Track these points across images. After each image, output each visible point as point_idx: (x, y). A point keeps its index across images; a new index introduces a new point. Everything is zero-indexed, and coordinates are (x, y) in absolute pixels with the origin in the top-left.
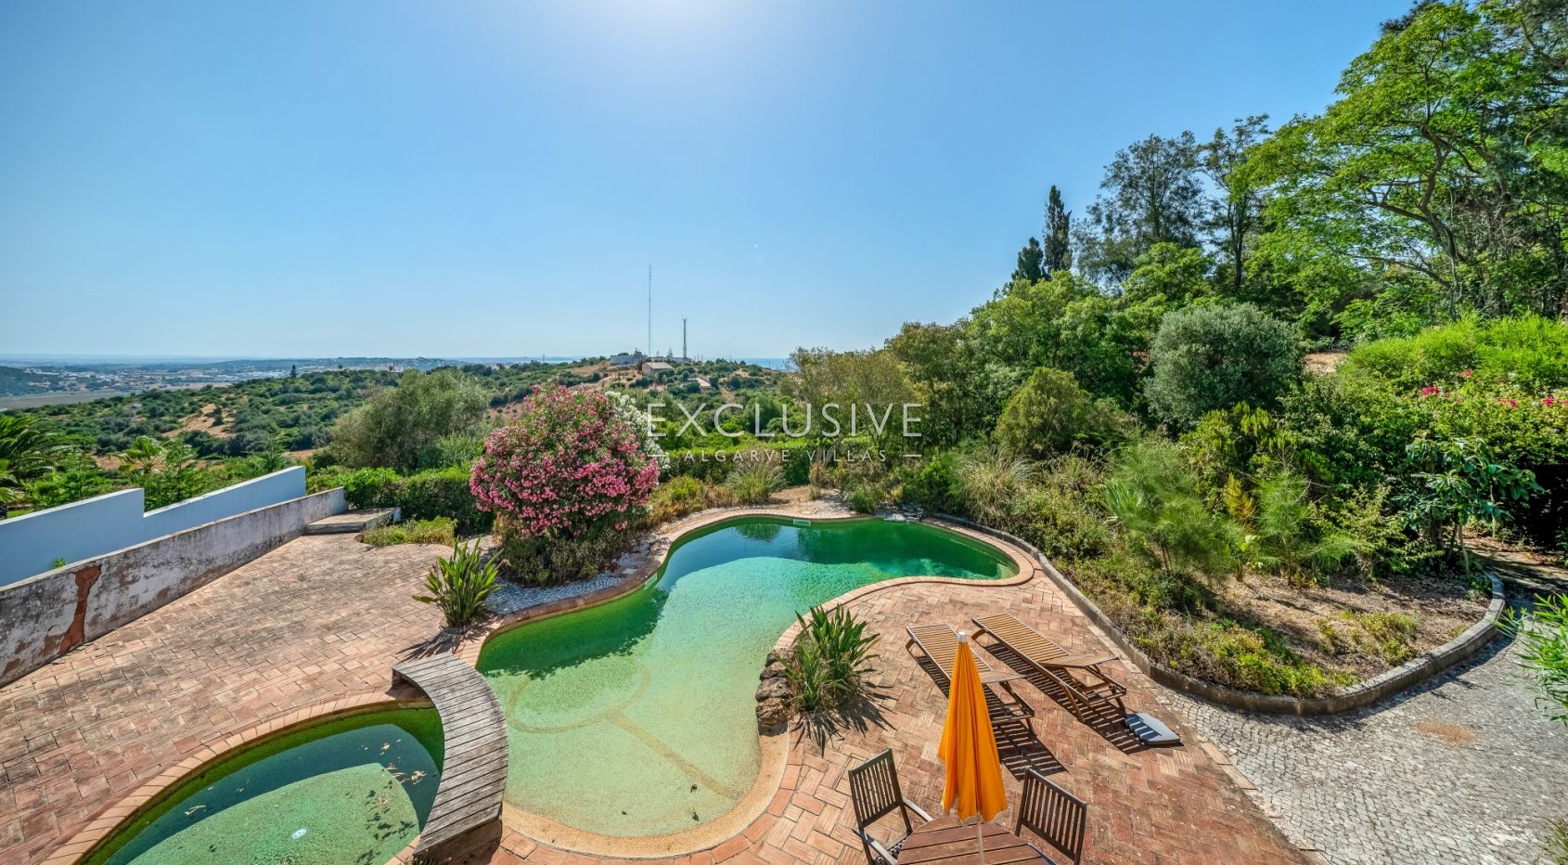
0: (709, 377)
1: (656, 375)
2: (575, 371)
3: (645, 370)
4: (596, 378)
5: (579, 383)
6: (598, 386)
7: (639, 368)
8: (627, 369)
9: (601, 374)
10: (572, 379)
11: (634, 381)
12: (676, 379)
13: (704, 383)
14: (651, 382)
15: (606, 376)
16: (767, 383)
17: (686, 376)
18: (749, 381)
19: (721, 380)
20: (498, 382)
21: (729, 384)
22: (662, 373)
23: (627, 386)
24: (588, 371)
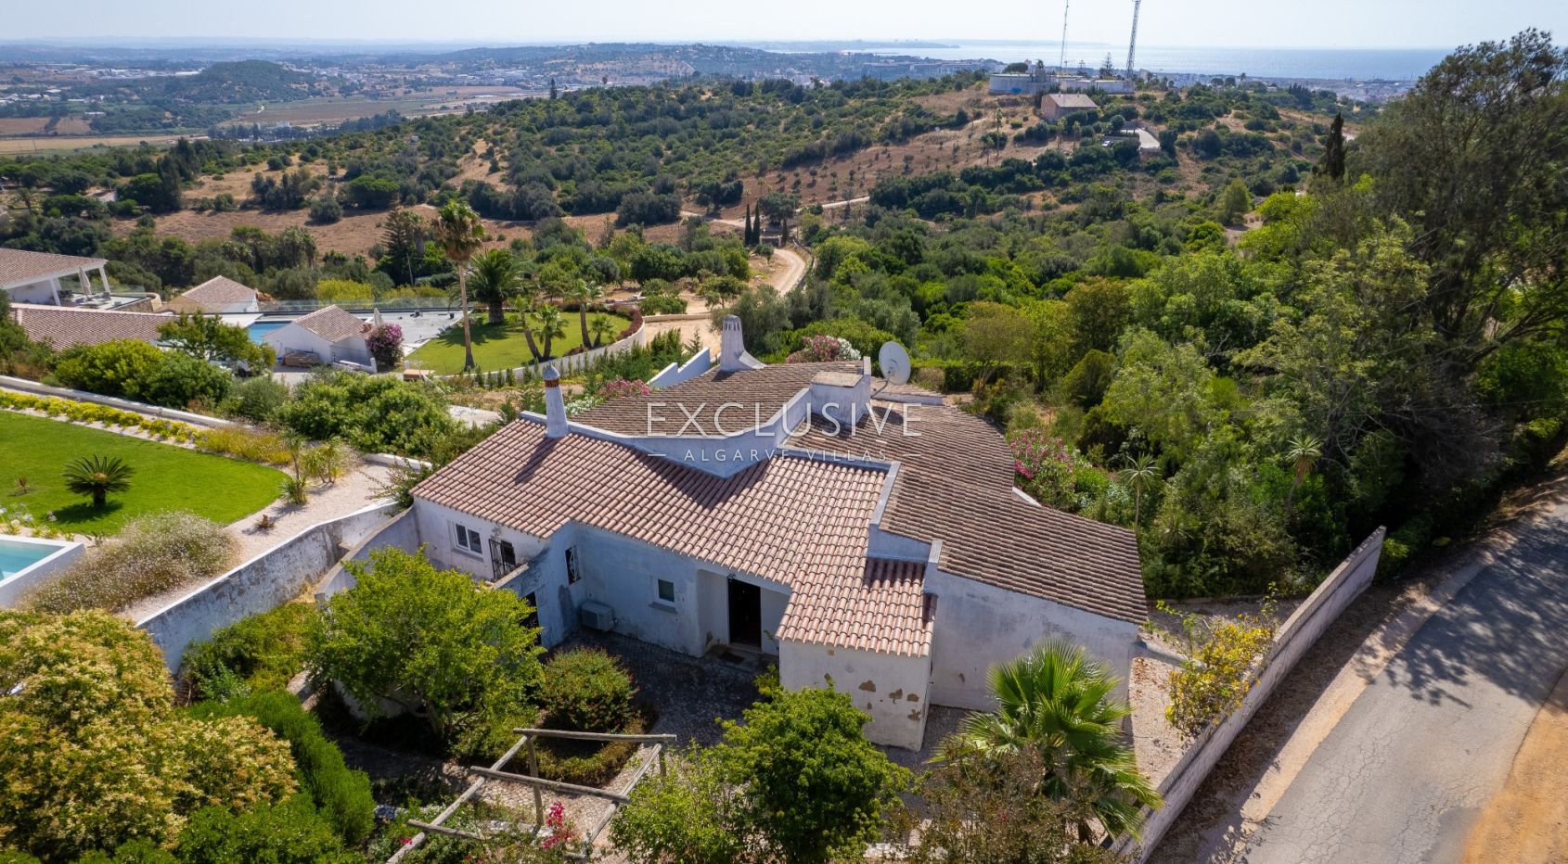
0: (1163, 128)
1: (1061, 123)
2: (929, 103)
3: (1044, 110)
4: (960, 121)
5: (932, 128)
6: (960, 138)
7: (1037, 103)
8: (1015, 103)
9: (970, 114)
10: (921, 121)
11: (1023, 130)
12: (1098, 130)
13: (1148, 142)
14: (1053, 133)
15: (978, 116)
16: (1278, 146)
17: (1118, 125)
18: (1240, 140)
19: (1183, 137)
20: (811, 119)
21: (1196, 145)
22: (1075, 116)
23: (1010, 139)
24: (949, 103)
